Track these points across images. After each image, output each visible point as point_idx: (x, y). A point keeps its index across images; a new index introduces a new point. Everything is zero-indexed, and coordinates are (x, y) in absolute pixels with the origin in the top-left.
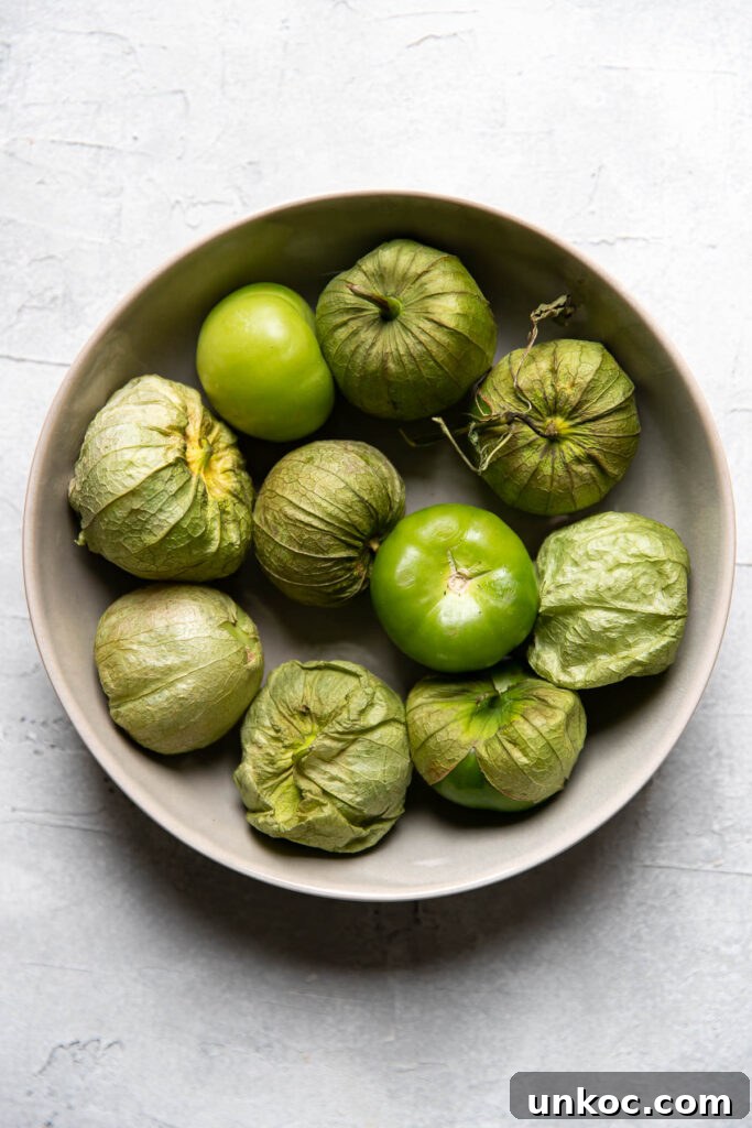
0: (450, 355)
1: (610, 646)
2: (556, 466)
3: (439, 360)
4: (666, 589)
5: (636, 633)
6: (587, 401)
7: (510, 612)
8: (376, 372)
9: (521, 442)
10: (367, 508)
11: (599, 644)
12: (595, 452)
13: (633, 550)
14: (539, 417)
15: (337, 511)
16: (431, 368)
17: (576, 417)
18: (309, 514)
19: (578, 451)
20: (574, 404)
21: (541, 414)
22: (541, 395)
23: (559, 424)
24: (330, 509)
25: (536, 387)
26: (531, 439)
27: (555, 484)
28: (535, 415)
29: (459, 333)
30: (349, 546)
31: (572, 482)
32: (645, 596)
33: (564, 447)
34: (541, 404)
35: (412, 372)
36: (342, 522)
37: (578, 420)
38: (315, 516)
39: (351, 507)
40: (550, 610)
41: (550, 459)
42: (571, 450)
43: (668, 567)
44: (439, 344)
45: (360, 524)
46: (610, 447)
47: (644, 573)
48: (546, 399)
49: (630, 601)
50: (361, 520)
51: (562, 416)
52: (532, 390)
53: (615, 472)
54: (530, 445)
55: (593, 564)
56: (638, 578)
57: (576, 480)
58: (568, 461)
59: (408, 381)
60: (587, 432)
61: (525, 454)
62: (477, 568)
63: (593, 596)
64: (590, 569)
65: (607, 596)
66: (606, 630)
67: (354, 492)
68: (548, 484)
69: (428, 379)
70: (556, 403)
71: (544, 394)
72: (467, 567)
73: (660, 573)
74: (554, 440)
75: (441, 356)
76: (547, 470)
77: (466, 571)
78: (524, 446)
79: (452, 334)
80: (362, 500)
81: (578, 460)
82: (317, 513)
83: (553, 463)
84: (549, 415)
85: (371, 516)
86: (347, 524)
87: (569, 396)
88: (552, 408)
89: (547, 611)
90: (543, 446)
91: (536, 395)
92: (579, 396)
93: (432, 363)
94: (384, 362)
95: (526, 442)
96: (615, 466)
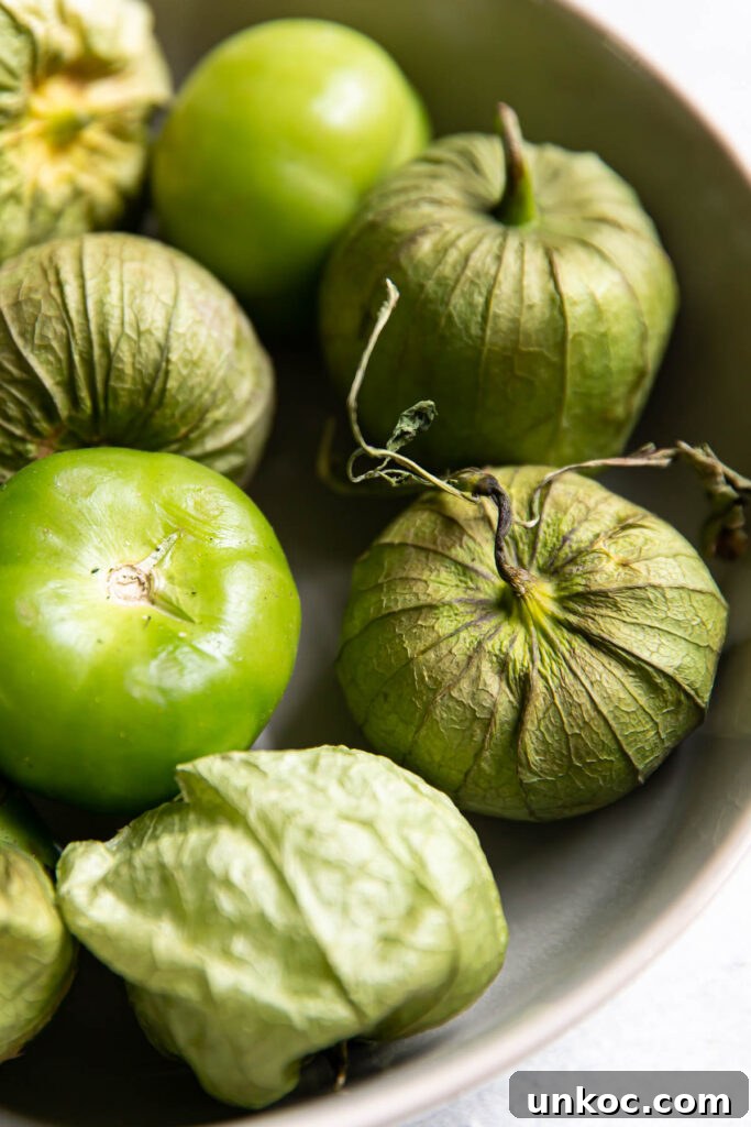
0: (516, 321)
1: (201, 920)
2: (463, 634)
3: (494, 308)
4: (389, 941)
5: (262, 948)
6: (616, 607)
7: (137, 693)
8: (397, 234)
9: (459, 553)
10: (157, 369)
11: (189, 896)
12: (539, 685)
13: (416, 837)
14: (526, 559)
15: (116, 313)
16: (471, 305)
17: (575, 613)
18: (81, 276)
19: (519, 653)
20: (594, 588)
21: (532, 556)
22: (565, 528)
23: (541, 595)
24: (113, 299)
25: (574, 511)
26: (477, 565)
27: (432, 655)
28: (524, 547)
29: (562, 313)
30: (70, 386)
31: (458, 680)
32: (345, 909)
33: (506, 629)
34: (551, 541)
35: (441, 282)
36: (103, 334)
37: (573, 619)
38: (83, 287)
39: (139, 333)
40: (195, 779)
41: (468, 619)
42: (512, 641)
43: (432, 919)
44: (519, 290)
45: (121, 375)
46: (571, 704)
47: (387, 883)
48: (565, 539)
49: (316, 888)
50: (129, 370)
51: (559, 588)
52: (561, 509)
53: (534, 758)
54: (465, 570)
55: (334, 790)
56: (370, 876)
57: (465, 685)
58: (488, 646)
59: (422, 287)
60: (564, 648)
61: (444, 575)
62: (179, 595)
63: (276, 818)
64: (323, 790)
65: (292, 837)
66: (227, 883)
67: (169, 324)
68: (421, 646)
69: (450, 317)
70: (572, 561)
71: (573, 531)
72: (171, 578)
73: (411, 914)
74: (509, 603)
75: (502, 306)
76: (444, 625)
77: (160, 584)
78: (457, 563)
79: (553, 300)
80: (164, 349)
81: (503, 666)
82: (91, 285)
83: (467, 626)
84: (543, 571)
85: (148, 391)
86: (105, 346)
87: (602, 570)
88: (559, 563)
89: (187, 775)
90: (481, 596)
91: (560, 520)
92: (615, 586)
93: (479, 300)
94: (423, 231)
95: (467, 561)
96: (545, 749)
